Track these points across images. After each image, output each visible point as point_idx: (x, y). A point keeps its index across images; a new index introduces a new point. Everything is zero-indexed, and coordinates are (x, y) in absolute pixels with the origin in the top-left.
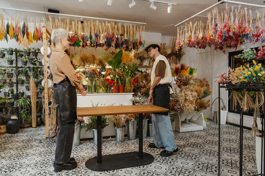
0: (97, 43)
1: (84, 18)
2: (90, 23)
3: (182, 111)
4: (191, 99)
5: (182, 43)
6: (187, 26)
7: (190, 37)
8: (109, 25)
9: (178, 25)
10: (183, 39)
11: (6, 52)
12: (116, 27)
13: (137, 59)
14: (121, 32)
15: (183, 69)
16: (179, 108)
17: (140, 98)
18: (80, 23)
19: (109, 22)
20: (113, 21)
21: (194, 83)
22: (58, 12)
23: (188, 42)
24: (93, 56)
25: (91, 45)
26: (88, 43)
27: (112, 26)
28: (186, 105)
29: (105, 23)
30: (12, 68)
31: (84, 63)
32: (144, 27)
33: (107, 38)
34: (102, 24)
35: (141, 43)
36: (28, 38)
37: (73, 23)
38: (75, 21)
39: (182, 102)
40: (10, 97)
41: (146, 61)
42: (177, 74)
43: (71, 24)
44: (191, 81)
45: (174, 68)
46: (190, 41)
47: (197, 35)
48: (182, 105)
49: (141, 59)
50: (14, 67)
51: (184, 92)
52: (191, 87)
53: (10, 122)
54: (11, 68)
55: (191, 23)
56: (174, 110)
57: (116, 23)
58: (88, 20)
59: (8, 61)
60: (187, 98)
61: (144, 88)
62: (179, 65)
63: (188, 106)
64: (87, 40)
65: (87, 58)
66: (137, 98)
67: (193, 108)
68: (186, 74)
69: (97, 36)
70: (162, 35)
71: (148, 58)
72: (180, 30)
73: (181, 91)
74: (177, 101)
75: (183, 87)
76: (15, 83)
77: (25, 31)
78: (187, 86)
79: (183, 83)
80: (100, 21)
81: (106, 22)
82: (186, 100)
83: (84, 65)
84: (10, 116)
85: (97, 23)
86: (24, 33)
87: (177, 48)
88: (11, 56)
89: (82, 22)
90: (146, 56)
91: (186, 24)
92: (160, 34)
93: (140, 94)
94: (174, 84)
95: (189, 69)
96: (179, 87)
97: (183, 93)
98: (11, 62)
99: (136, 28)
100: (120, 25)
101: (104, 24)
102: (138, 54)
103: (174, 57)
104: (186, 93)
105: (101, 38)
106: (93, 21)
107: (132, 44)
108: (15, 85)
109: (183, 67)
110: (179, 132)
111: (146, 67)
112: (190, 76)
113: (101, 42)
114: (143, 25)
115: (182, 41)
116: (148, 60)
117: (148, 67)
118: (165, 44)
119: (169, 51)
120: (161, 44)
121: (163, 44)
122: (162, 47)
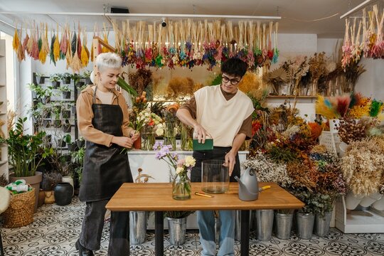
0: (188, 58)
1: (167, 17)
2: (179, 26)
3: (349, 192)
4: (371, 168)
5: (355, 52)
6: (367, 15)
7: (373, 37)
8: (211, 25)
9: (348, 16)
10: (357, 43)
11: (60, 81)
12: (223, 28)
13: (268, 82)
14: (232, 37)
15: (357, 104)
16: (342, 187)
17: (262, 162)
18: (161, 25)
19: (210, 20)
20: (218, 18)
21: (379, 134)
22: (126, 11)
23: (368, 48)
24: (190, 80)
25: (179, 62)
26: (175, 59)
27: (215, 27)
28: (359, 181)
29: (203, 22)
30: (69, 104)
31: (175, 93)
32: (277, 24)
33: (207, 50)
34: (197, 25)
35: (271, 55)
36: (80, 58)
37: (150, 27)
38: (152, 24)
39: (348, 174)
40: (67, 147)
41: (286, 87)
42: (342, 116)
43: (147, 29)
44: (373, 131)
45: (336, 102)
46: (371, 46)
48: (348, 181)
49: (274, 83)
50: (72, 102)
51: (355, 154)
52: (372, 144)
53: (58, 188)
54: (67, 104)
55: (375, 9)
56: (332, 188)
57: (223, 22)
58: (174, 20)
59: (64, 93)
60: (362, 166)
61: (272, 140)
62: (346, 97)
63: (363, 183)
64: (173, 56)
65: (180, 85)
66: (256, 162)
67: (374, 189)
68: (362, 114)
69: (189, 46)
70: (319, 36)
71: (288, 82)
72: (351, 25)
73: (349, 149)
74: (339, 171)
75: (352, 143)
76: (73, 126)
77: (76, 47)
78: (363, 142)
79: (354, 134)
80: (195, 20)
81: (206, 21)
82: (358, 169)
83: (175, 96)
84: (61, 178)
85: (189, 24)
86: (74, 50)
87: (345, 62)
88: (67, 85)
89: (164, 25)
90: (283, 78)
91: (364, 10)
92: (315, 36)
93: (261, 154)
94: (334, 134)
95: (369, 103)
96: (345, 140)
97: (352, 157)
98: (68, 95)
99: (261, 27)
100: (230, 25)
101: (201, 25)
102: (270, 74)
104: (359, 155)
105: (196, 51)
106: (183, 21)
107: (253, 59)
108: (73, 128)
109: (355, 101)
110: (343, 233)
111: (284, 97)
112: (371, 119)
113: (195, 57)
114: (275, 21)
115: (354, 47)
116: (290, 85)
117: (289, 98)
118: (324, 53)
119: (331, 68)
120: (316, 54)
121: (320, 54)
122: (318, 60)
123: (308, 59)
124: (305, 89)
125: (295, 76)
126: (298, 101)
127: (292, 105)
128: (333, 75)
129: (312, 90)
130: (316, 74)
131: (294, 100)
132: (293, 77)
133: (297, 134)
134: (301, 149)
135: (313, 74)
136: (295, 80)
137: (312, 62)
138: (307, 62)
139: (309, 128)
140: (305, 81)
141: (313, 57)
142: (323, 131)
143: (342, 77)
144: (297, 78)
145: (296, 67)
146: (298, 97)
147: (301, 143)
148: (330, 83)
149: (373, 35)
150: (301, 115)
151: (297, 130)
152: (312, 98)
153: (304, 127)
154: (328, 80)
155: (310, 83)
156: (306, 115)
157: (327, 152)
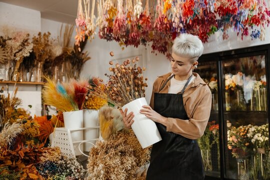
5: (90, 27)
7: (113, 10)
10: (93, 16)
45: (72, 89)
46: (110, 21)
47: (128, 7)
62: (83, 81)
71: (5, 63)
87: (77, 38)
103: (69, 65)
115: (90, 21)
116: (8, 68)
117: (8, 84)
118: (49, 34)
119: (58, 51)
120: (40, 34)
121: (45, 35)
122: (43, 40)
123: (31, 37)
124: (28, 75)
125: (15, 56)
126: (20, 88)
127: (12, 93)
128: (59, 60)
129: (37, 75)
130: (40, 56)
131: (15, 87)
132: (13, 57)
133: (19, 135)
134: (26, 162)
135: (37, 56)
136: (15, 62)
137: (36, 41)
138: (30, 41)
139: (37, 124)
140: (28, 64)
141: (37, 36)
142: (56, 128)
143: (67, 64)
144: (18, 59)
145: (16, 44)
146: (19, 84)
147: (26, 153)
148: (56, 69)
149: (112, 8)
150: (23, 106)
151: (19, 130)
152: (37, 85)
153: (29, 124)
154: (54, 66)
155: (34, 66)
156: (30, 106)
157: (62, 159)
